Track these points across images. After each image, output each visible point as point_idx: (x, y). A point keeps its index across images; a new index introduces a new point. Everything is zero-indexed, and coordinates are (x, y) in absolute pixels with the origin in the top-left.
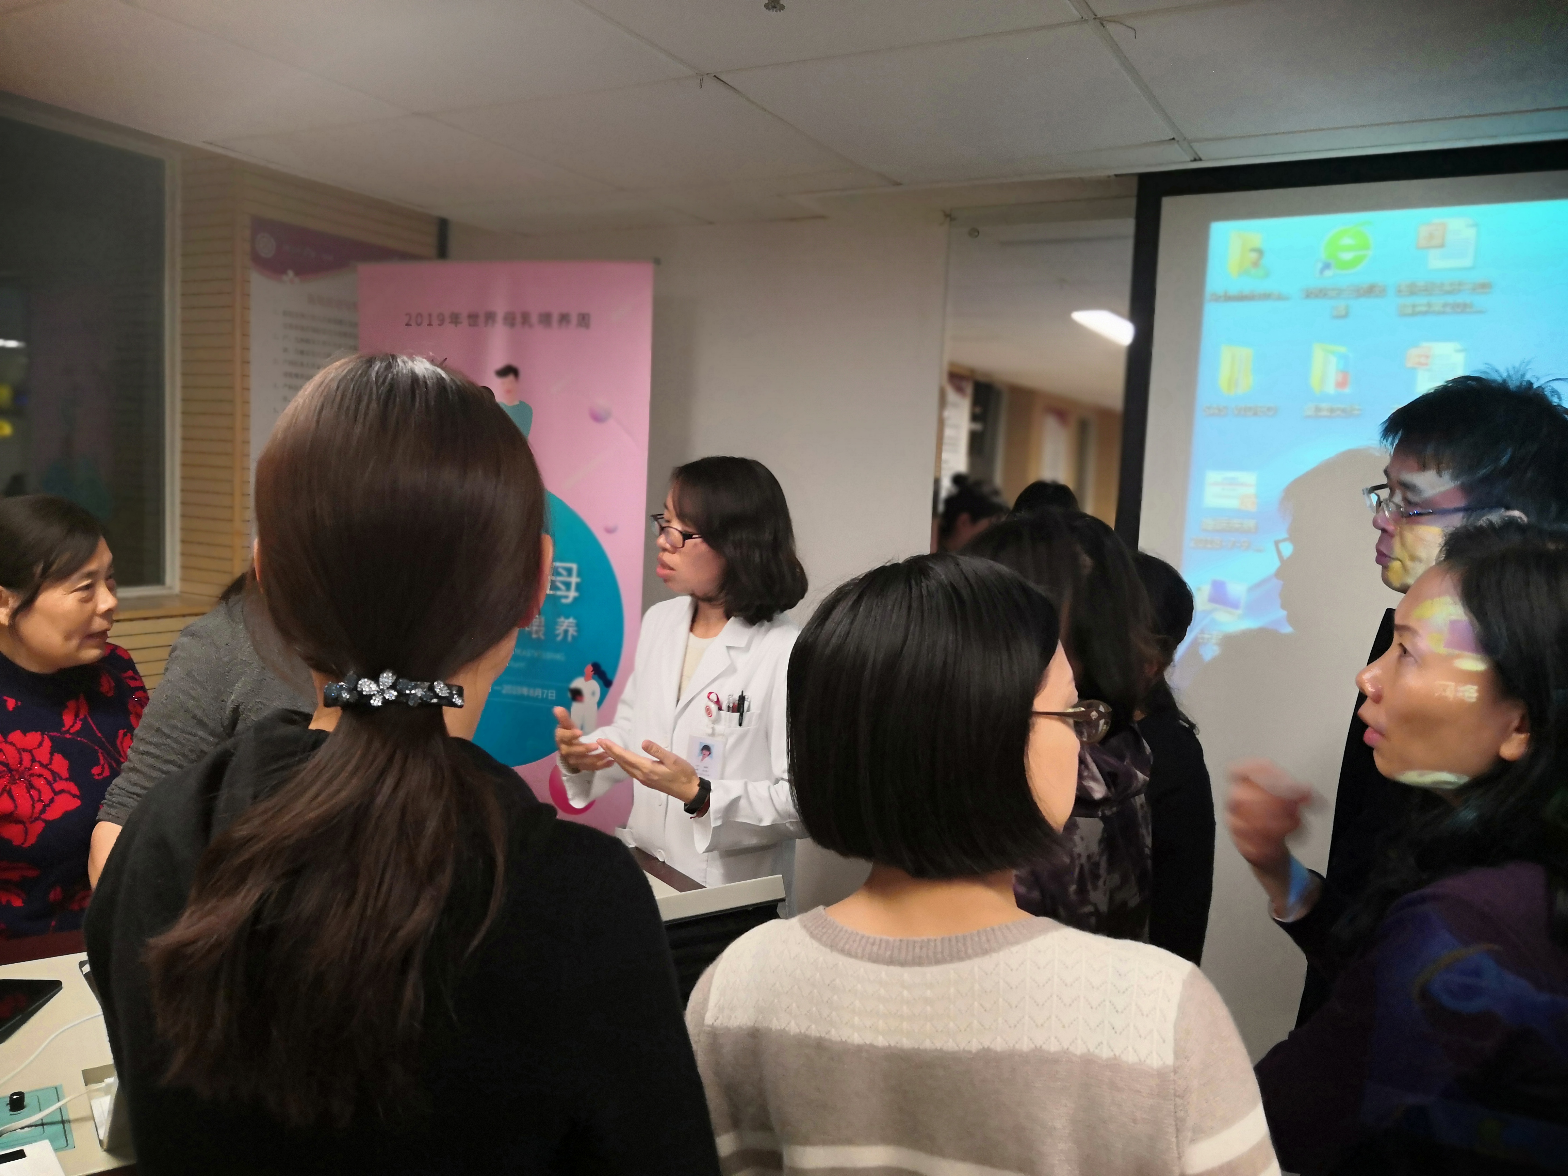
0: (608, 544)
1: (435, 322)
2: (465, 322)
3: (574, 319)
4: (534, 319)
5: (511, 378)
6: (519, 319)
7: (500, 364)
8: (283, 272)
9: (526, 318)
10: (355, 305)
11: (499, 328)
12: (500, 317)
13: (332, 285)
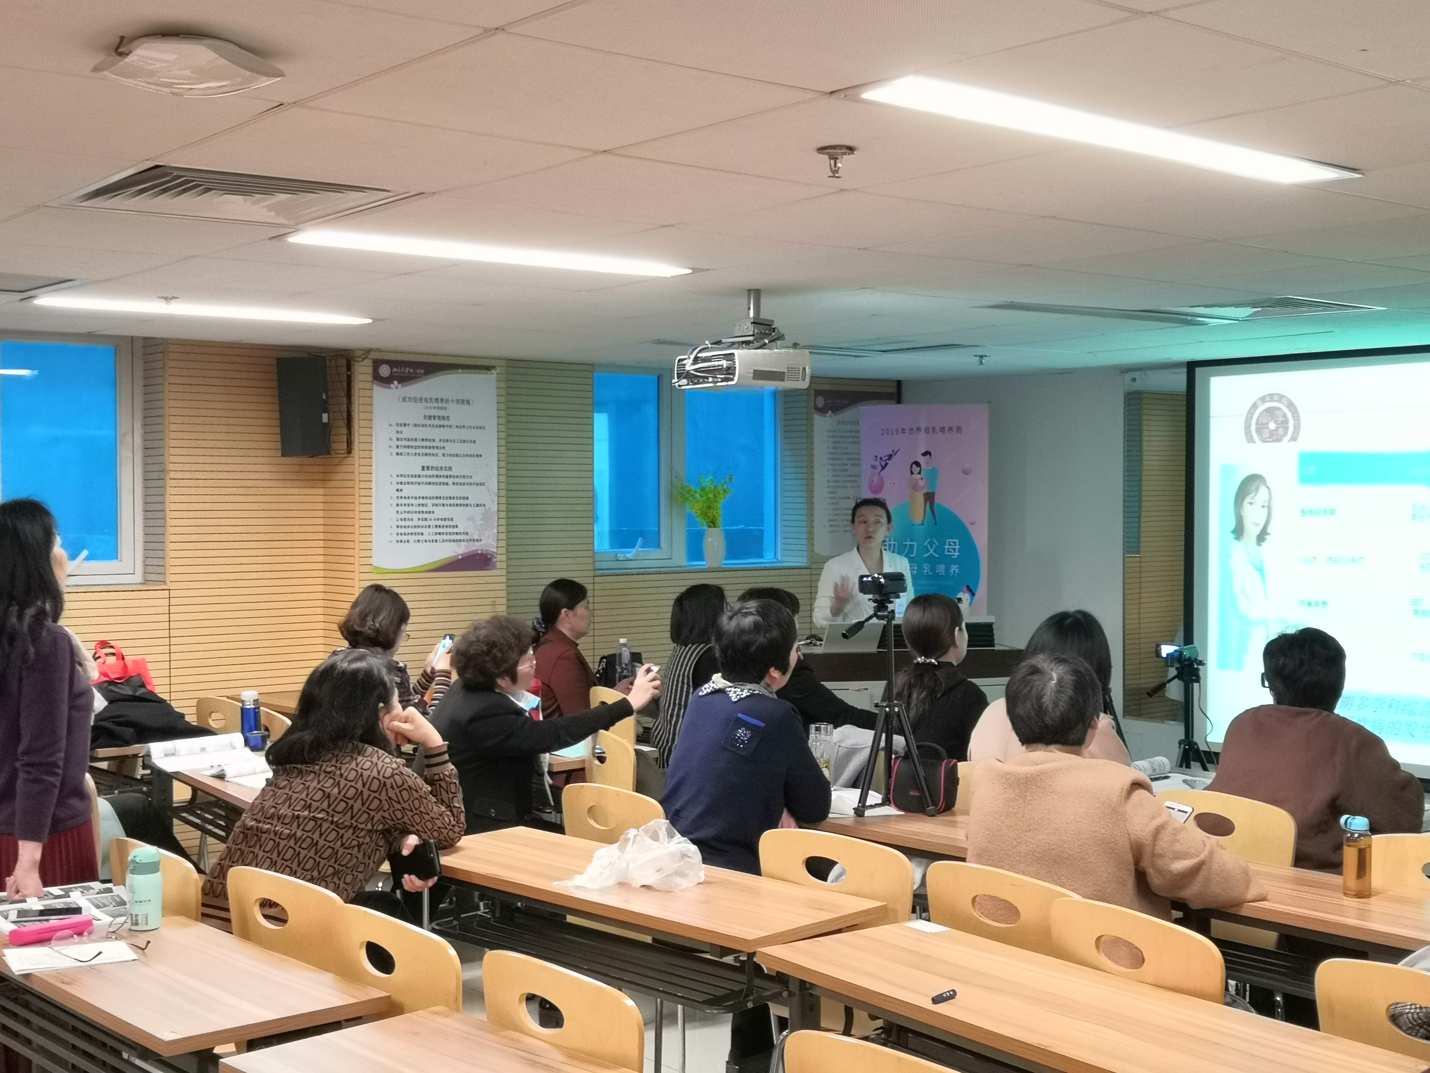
0: (972, 530)
1: (894, 432)
2: (907, 431)
3: (955, 430)
4: (938, 429)
5: (928, 456)
6: (931, 430)
7: (923, 451)
8: (827, 412)
9: (934, 429)
10: (857, 423)
11: (923, 435)
12: (923, 430)
13: (848, 415)
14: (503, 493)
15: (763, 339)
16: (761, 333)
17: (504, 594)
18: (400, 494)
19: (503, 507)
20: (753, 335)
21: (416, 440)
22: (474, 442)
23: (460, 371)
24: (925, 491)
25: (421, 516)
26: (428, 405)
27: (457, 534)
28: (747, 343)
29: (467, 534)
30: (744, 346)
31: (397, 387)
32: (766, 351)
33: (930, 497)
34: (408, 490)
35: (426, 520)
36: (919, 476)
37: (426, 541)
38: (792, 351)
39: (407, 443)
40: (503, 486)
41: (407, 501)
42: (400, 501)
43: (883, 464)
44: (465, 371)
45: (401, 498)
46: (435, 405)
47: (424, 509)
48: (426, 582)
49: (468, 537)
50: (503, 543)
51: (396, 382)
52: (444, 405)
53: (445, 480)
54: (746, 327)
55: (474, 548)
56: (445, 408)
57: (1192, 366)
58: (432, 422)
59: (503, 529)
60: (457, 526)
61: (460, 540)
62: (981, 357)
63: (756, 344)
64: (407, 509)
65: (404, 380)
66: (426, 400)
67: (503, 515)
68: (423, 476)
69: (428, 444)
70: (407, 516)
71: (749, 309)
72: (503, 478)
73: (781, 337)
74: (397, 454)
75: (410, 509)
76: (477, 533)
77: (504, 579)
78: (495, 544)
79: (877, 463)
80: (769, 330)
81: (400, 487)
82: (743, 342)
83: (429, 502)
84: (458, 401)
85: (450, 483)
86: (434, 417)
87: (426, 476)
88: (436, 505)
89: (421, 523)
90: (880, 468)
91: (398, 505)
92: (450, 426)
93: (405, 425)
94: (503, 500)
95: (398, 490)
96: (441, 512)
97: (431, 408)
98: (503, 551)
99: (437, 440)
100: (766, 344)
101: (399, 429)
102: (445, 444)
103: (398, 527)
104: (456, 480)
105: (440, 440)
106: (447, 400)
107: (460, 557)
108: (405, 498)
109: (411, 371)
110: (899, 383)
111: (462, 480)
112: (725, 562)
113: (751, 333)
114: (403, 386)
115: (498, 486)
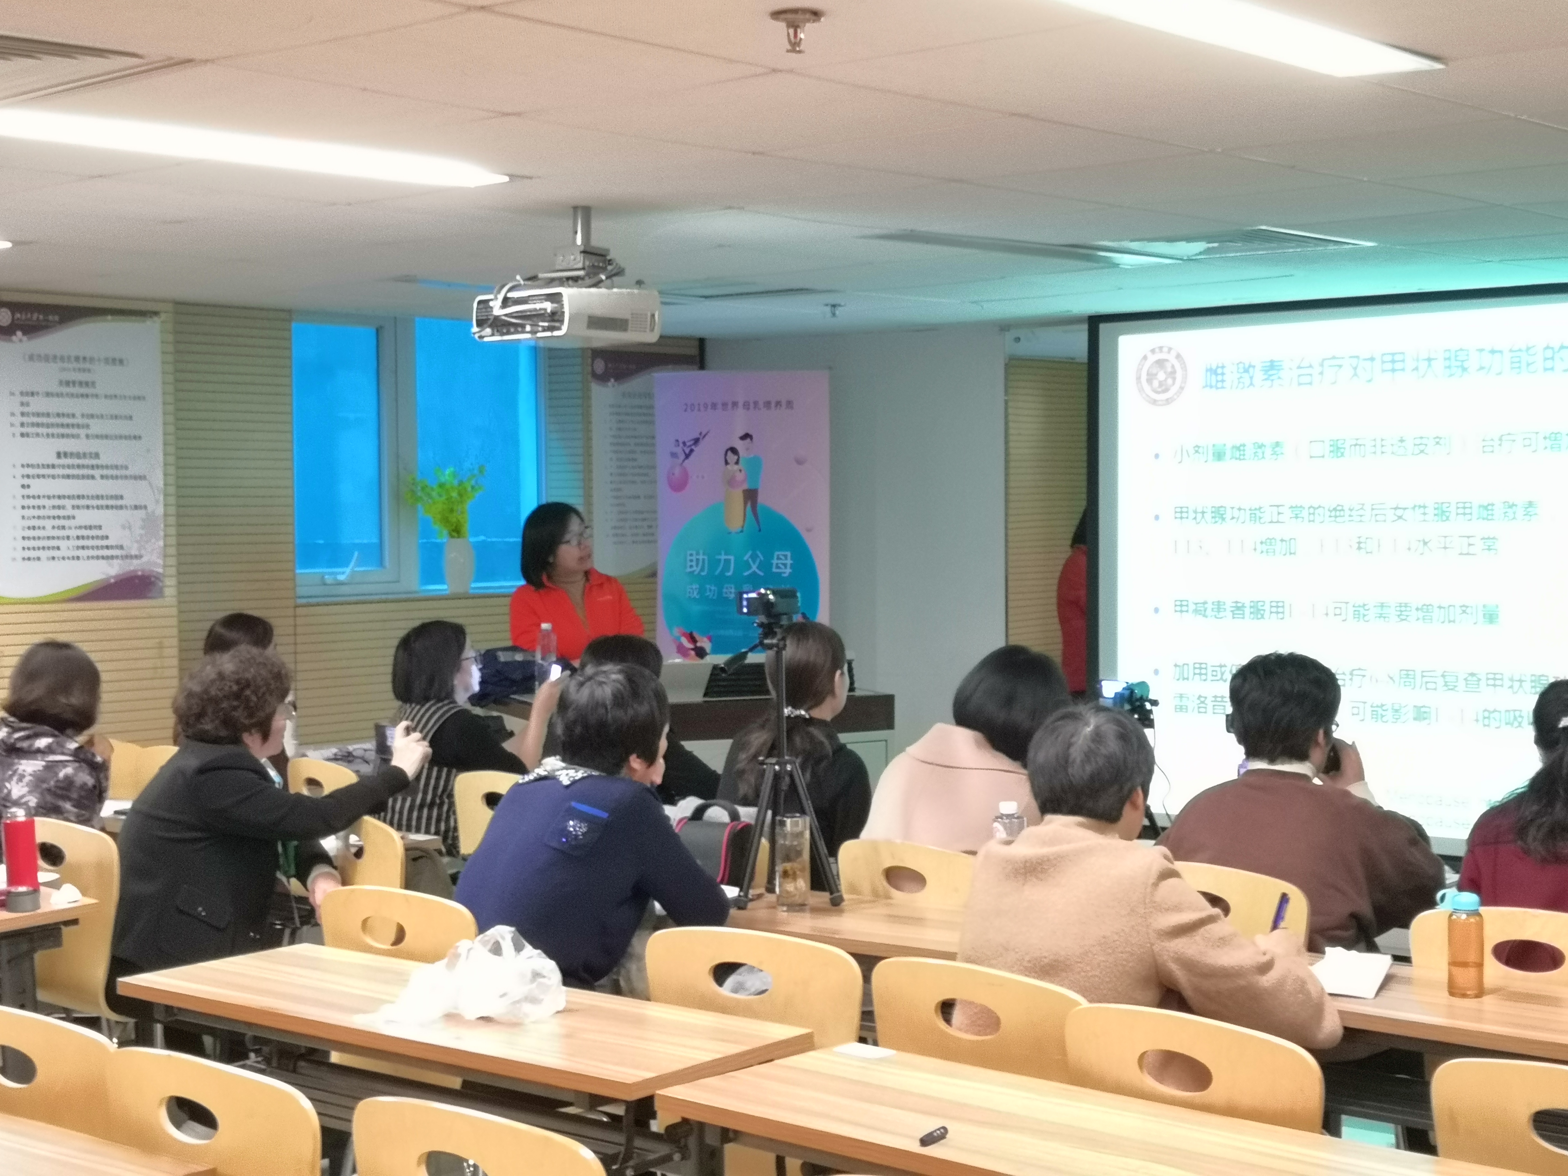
0: (808, 539)
1: (702, 408)
2: (720, 406)
3: (784, 403)
4: (761, 404)
5: (748, 440)
6: (752, 405)
7: (742, 433)
8: (609, 380)
9: (756, 403)
10: (649, 395)
11: (740, 411)
12: (741, 404)
13: (637, 383)
14: (172, 490)
15: (598, 274)
16: (593, 266)
17: (175, 631)
18: (26, 492)
19: (172, 510)
20: (583, 269)
21: (48, 415)
22: (131, 418)
23: (109, 317)
24: (746, 486)
25: (57, 522)
26: (66, 365)
27: (107, 547)
28: (575, 280)
29: (121, 547)
30: (570, 282)
31: (21, 341)
32: (603, 290)
33: (751, 496)
34: (38, 487)
35: (63, 528)
36: (736, 467)
37: (63, 558)
38: (636, 291)
39: (35, 420)
40: (171, 480)
41: (36, 502)
42: (27, 502)
43: (687, 451)
44: (116, 317)
45: (28, 497)
46: (75, 365)
47: (61, 513)
48: (65, 615)
49: (123, 553)
50: (172, 561)
51: (19, 333)
52: (87, 365)
53: (91, 472)
54: (572, 257)
55: (132, 568)
56: (89, 371)
57: (1095, 322)
58: (71, 390)
59: (173, 541)
60: (107, 537)
61: (112, 557)
62: (834, 306)
63: (588, 281)
64: (36, 513)
65: (31, 330)
66: (62, 359)
67: (172, 520)
68: (59, 466)
69: (66, 421)
70: (36, 523)
71: (576, 233)
72: (172, 470)
73: (620, 272)
74: (22, 435)
75: (41, 512)
76: (136, 545)
77: (174, 611)
78: (161, 562)
79: (679, 450)
80: (604, 262)
81: (26, 481)
82: (568, 279)
83: (68, 503)
84: (106, 360)
85: (97, 476)
86: (74, 383)
87: (63, 467)
88: (78, 507)
89: (56, 533)
90: (683, 457)
91: (23, 507)
92: (97, 396)
93: (33, 394)
94: (172, 500)
95: (23, 486)
96: (84, 517)
97: (69, 370)
98: (173, 571)
99: (78, 414)
100: (601, 281)
101: (26, 399)
102: (90, 421)
103: (24, 538)
104: (105, 472)
105: (83, 416)
106: (92, 360)
107: (112, 581)
108: (34, 497)
109: (41, 317)
110: (702, 342)
111: (114, 472)
112: (473, 585)
113: (580, 265)
114: (29, 339)
115: (165, 480)
